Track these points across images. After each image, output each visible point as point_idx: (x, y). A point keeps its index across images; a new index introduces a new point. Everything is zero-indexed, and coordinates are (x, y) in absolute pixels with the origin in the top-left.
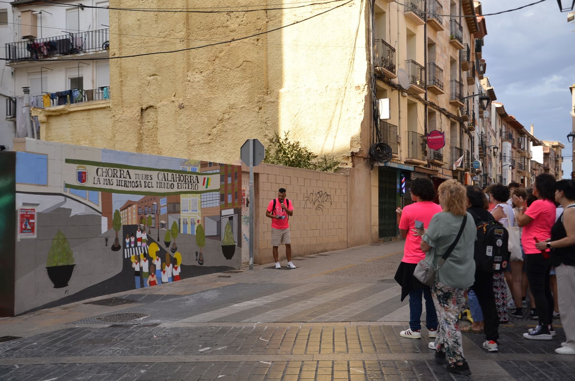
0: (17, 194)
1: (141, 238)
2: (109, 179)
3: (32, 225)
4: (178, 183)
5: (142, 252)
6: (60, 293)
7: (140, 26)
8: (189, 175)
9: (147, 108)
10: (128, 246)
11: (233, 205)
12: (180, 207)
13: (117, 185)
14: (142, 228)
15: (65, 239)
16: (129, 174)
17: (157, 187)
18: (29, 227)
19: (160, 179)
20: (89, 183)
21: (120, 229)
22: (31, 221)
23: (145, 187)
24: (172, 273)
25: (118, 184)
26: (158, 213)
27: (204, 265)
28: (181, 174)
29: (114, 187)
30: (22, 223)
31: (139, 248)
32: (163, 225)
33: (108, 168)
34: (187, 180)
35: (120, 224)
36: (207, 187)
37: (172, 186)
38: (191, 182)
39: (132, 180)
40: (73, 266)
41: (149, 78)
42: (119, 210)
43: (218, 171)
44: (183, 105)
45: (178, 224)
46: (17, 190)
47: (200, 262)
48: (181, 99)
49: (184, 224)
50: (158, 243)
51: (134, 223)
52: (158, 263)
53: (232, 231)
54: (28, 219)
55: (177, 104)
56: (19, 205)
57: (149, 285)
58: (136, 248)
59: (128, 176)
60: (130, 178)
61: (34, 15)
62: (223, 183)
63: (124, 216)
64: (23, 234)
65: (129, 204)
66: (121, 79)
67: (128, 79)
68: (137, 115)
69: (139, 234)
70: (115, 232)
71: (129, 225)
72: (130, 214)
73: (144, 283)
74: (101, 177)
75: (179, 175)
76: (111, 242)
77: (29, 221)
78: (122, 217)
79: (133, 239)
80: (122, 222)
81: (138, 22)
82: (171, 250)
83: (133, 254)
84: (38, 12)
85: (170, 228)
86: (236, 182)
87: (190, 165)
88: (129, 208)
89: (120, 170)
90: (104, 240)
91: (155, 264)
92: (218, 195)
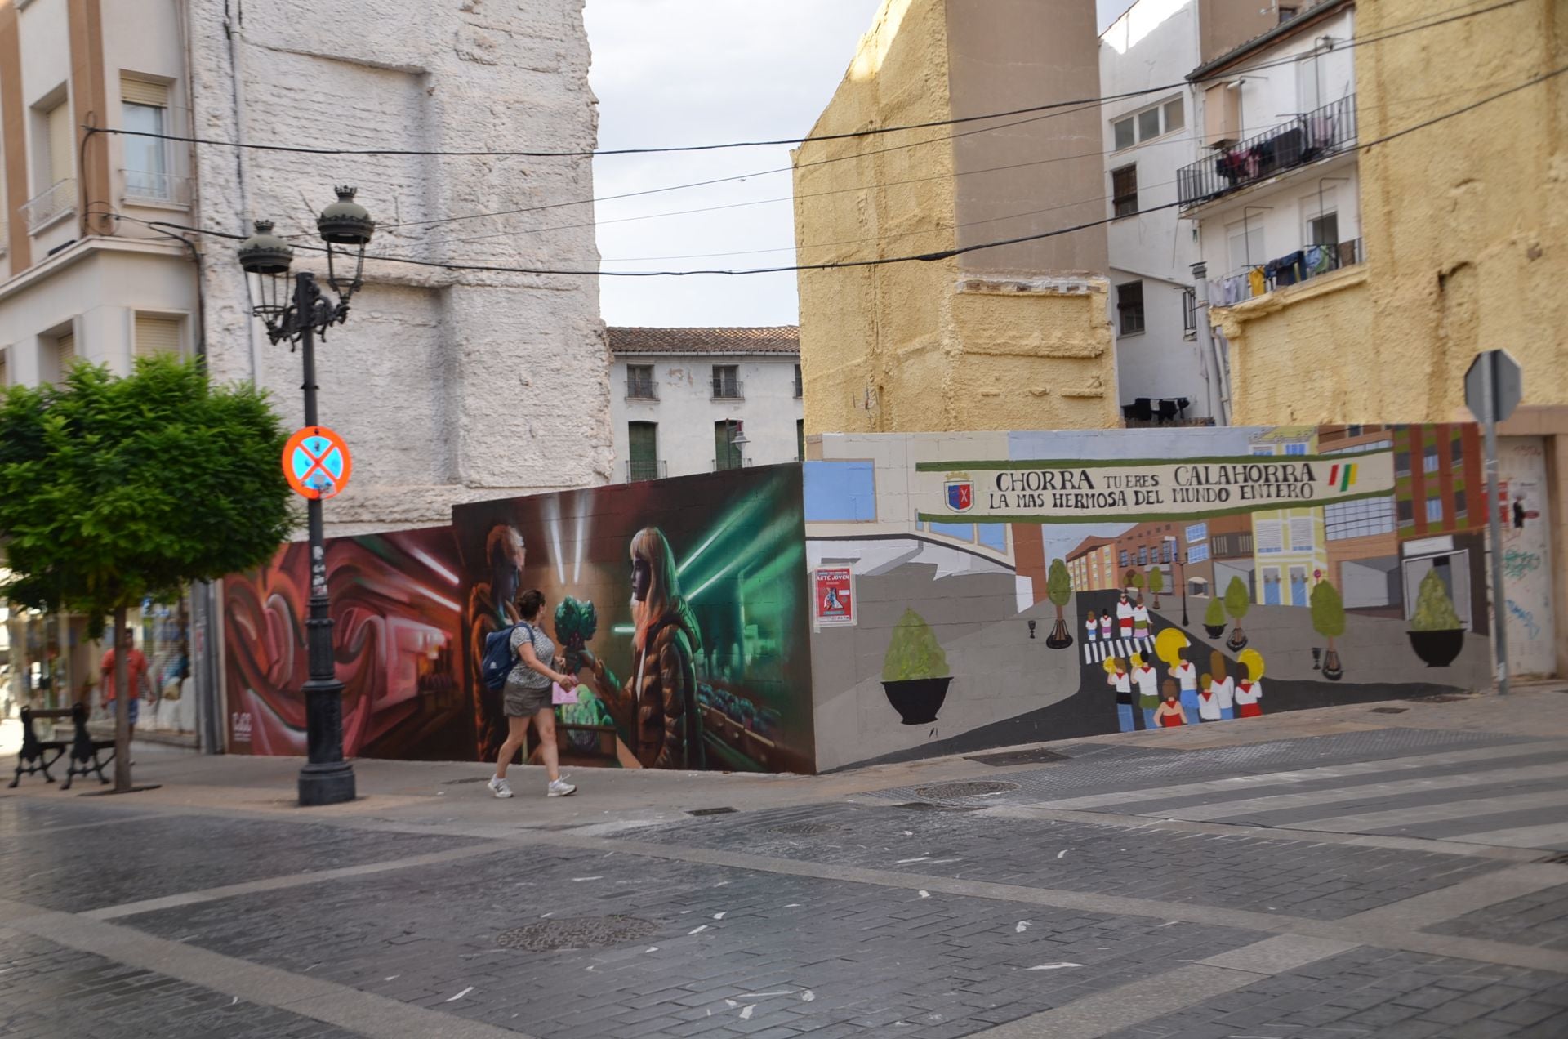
0: (808, 543)
1: (1133, 618)
2: (1032, 496)
3: (845, 601)
4: (1242, 487)
5: (1134, 650)
6: (920, 734)
7: (1428, 62)
8: (1278, 464)
9: (1454, 271)
10: (1092, 637)
11: (1446, 527)
12: (1251, 543)
13: (1055, 506)
14: (1135, 598)
15: (924, 625)
16: (1087, 479)
17: (1175, 501)
18: (837, 604)
19: (1182, 480)
20: (979, 507)
21: (1068, 599)
22: (842, 592)
23: (1137, 503)
24: (1234, 700)
25: (1058, 502)
26: (1180, 559)
27: (1344, 680)
28: (1250, 465)
29: (1048, 510)
30: (821, 598)
31: (1127, 642)
32: (1198, 588)
33: (1026, 472)
34: (1272, 478)
35: (1069, 590)
36: (1344, 488)
37: (1221, 495)
38: (1285, 479)
39: (1096, 492)
40: (946, 681)
41: (1455, 192)
42: (1064, 560)
43: (1384, 444)
44: (1538, 248)
45: (1247, 584)
46: (807, 535)
47: (1330, 673)
48: (1533, 234)
49: (1267, 581)
50: (1185, 628)
51: (1109, 585)
52: (1187, 677)
53: (1449, 593)
54: (835, 589)
55: (1522, 248)
56: (813, 563)
57: (1159, 724)
58: (1118, 642)
59: (1085, 484)
60: (1091, 487)
61: (1230, 90)
62: (1408, 473)
63: (1077, 572)
64: (825, 619)
65: (1091, 546)
66: (1387, 209)
67: (1405, 203)
68: (1428, 291)
69: (1123, 611)
70: (1054, 607)
71: (1095, 592)
72: (1095, 566)
73: (1146, 719)
74: (1009, 494)
75: (1245, 468)
76: (1046, 629)
77: (836, 592)
78: (1071, 575)
79: (1107, 622)
80: (1072, 585)
81: (1423, 55)
82: (1228, 645)
83: (1108, 654)
84: (1237, 83)
85: (1221, 593)
86: (1457, 467)
87: (1280, 439)
88: (1093, 554)
89: (1063, 474)
90: (1027, 627)
91: (1178, 676)
92: (1388, 506)
